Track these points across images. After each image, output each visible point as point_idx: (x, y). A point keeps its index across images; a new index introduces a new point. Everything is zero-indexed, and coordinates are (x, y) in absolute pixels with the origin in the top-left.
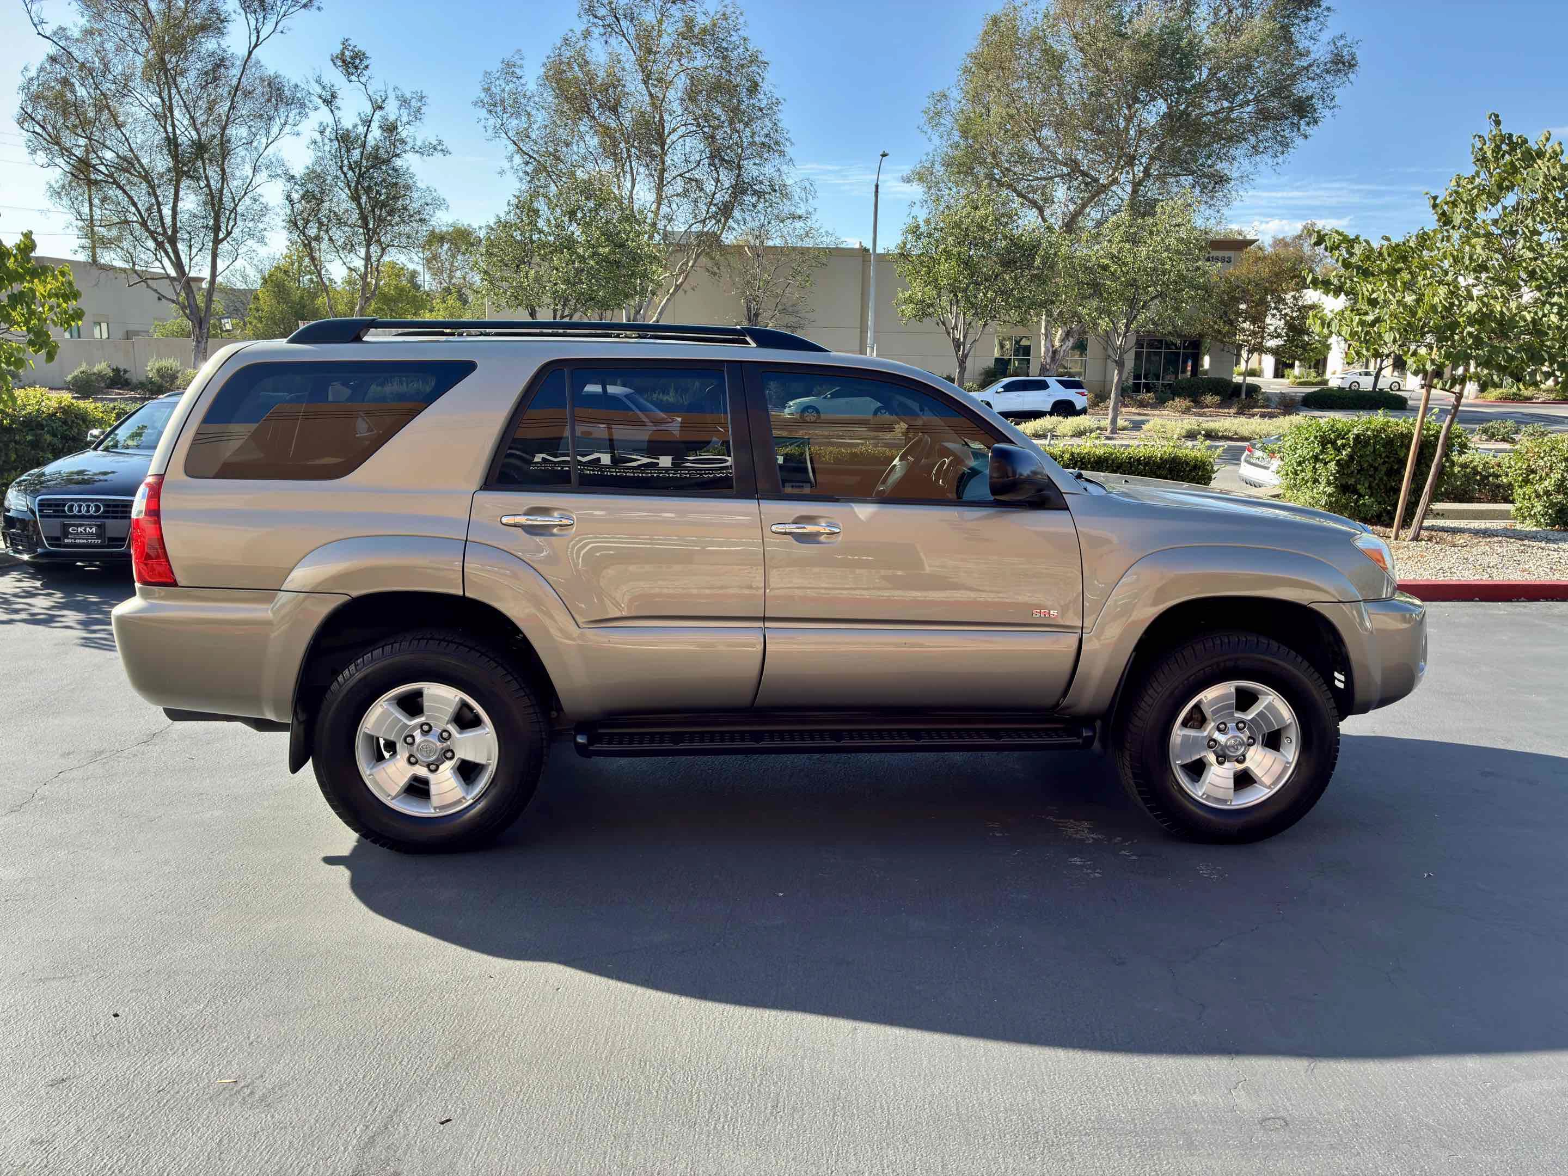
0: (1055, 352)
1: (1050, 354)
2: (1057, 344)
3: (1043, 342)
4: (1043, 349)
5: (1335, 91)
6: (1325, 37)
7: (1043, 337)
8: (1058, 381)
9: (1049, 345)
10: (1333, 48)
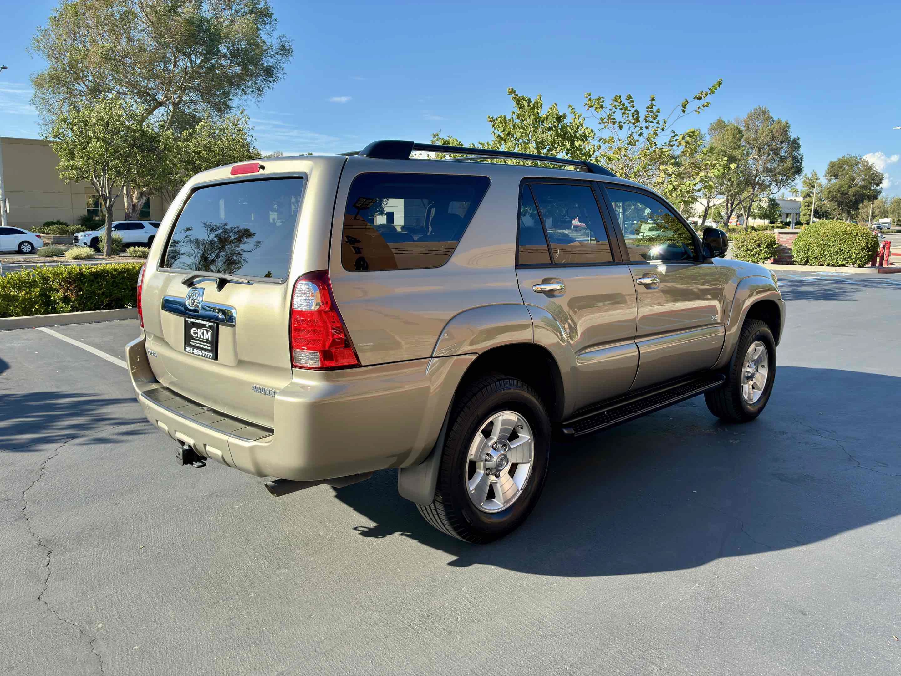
0: (134, 206)
1: (131, 207)
2: (135, 200)
3: (125, 200)
4: (126, 204)
5: (283, 65)
6: (276, 34)
7: (125, 196)
8: (149, 223)
9: (130, 201)
10: (280, 41)
